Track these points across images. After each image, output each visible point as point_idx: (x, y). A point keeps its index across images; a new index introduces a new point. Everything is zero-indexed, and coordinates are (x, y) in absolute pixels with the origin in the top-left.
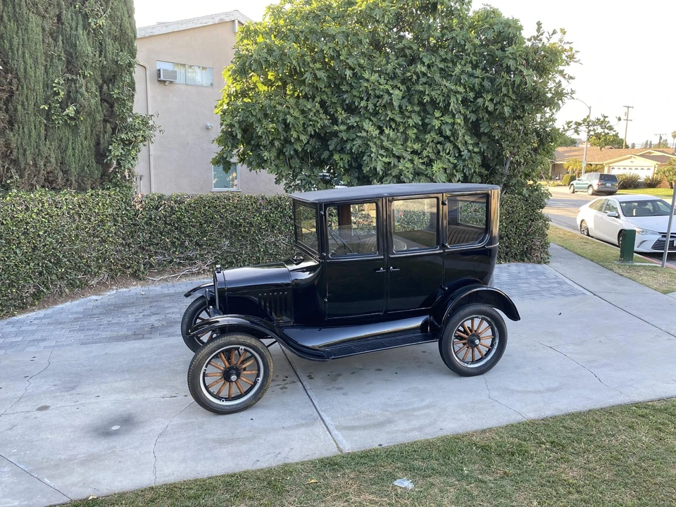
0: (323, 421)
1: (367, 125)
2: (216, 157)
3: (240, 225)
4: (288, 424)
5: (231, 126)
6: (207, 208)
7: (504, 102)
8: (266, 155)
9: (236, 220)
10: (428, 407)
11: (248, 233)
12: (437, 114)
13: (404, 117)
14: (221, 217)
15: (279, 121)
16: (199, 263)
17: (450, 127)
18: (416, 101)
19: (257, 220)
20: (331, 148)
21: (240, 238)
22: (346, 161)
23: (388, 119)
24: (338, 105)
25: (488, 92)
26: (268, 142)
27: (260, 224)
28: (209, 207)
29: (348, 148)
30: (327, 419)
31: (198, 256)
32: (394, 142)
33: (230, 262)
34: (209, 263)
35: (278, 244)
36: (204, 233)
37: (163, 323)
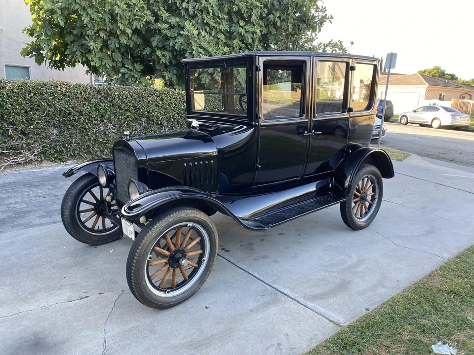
0: (285, 294)
1: (188, 25)
2: (28, 48)
3: (70, 114)
4: (252, 305)
5: (52, 12)
6: (32, 95)
7: (288, 19)
8: (92, 44)
9: (65, 108)
10: (361, 262)
11: (77, 122)
12: (242, 23)
13: (216, 22)
14: (48, 105)
15: (105, 12)
16: (27, 153)
17: (251, 35)
18: (226, 10)
19: (86, 109)
20: (154, 44)
21: (70, 127)
22: (168, 58)
23: (205, 22)
24: (160, 5)
25: (276, 10)
26: (93, 33)
27: (90, 113)
28: (35, 94)
29: (171, 45)
30: (286, 291)
31: (24, 145)
32: (209, 43)
33: (60, 151)
34: (36, 152)
35: (107, 133)
36: (30, 121)
37: (9, 214)
